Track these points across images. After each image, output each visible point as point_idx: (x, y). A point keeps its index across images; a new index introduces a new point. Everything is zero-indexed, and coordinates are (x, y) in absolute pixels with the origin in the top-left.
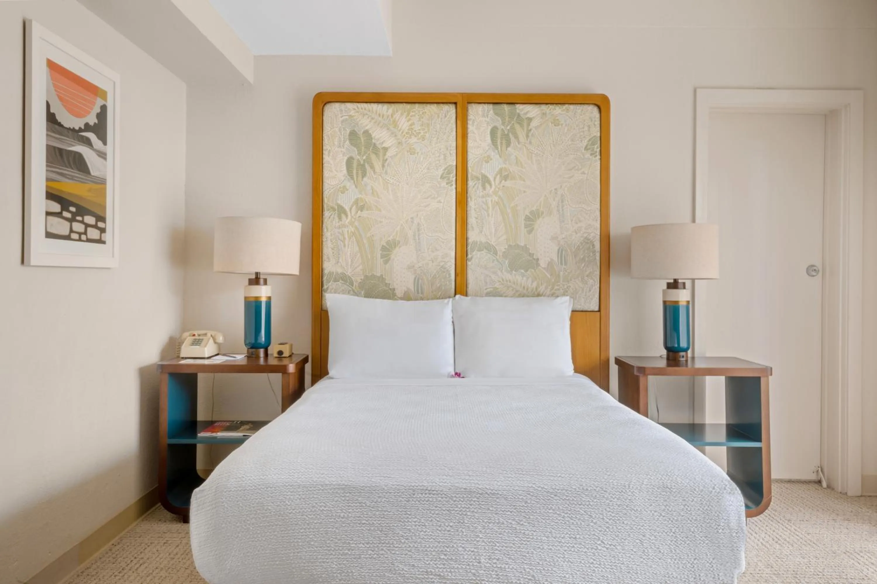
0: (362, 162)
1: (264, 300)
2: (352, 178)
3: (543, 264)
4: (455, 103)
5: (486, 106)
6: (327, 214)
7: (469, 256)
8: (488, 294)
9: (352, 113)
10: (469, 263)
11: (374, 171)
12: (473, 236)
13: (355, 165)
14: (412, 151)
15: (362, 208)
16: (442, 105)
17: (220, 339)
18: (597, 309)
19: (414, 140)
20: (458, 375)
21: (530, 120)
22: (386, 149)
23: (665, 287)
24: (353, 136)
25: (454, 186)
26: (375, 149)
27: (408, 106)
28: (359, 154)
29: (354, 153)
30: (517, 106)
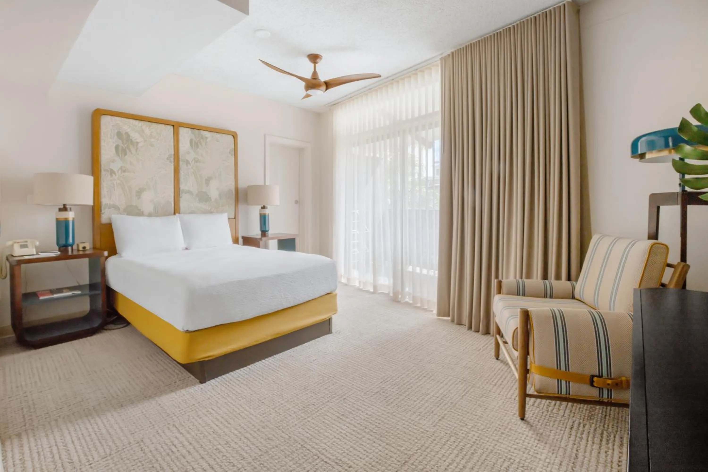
0: (124, 148)
1: (71, 219)
2: (119, 155)
3: (213, 199)
4: (173, 126)
5: (187, 129)
6: (103, 173)
7: (181, 196)
8: (190, 213)
9: (118, 122)
10: (181, 199)
11: (131, 153)
12: (182, 187)
13: (120, 148)
14: (152, 145)
15: (124, 171)
16: (166, 125)
17: (37, 243)
18: (233, 217)
19: (152, 140)
20: (187, 249)
21: (206, 138)
22: (137, 143)
23: (260, 208)
24: (119, 134)
25: (173, 164)
26: (132, 142)
27: (150, 123)
28: (123, 143)
29: (120, 143)
30: (201, 131)
